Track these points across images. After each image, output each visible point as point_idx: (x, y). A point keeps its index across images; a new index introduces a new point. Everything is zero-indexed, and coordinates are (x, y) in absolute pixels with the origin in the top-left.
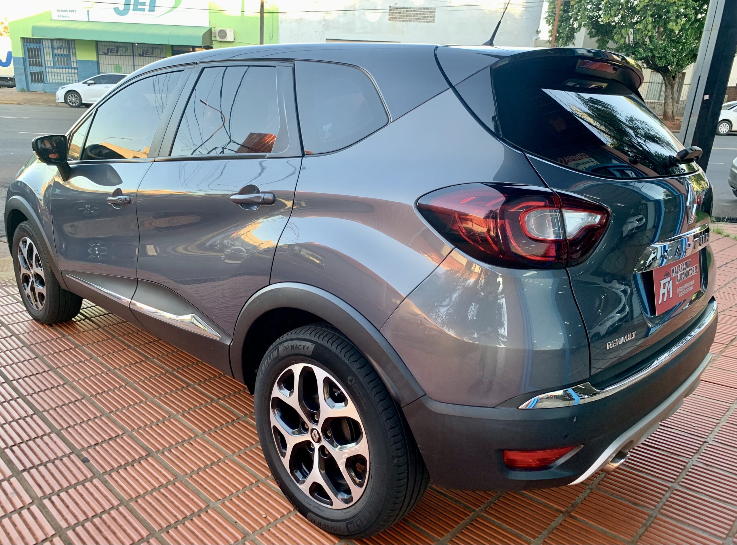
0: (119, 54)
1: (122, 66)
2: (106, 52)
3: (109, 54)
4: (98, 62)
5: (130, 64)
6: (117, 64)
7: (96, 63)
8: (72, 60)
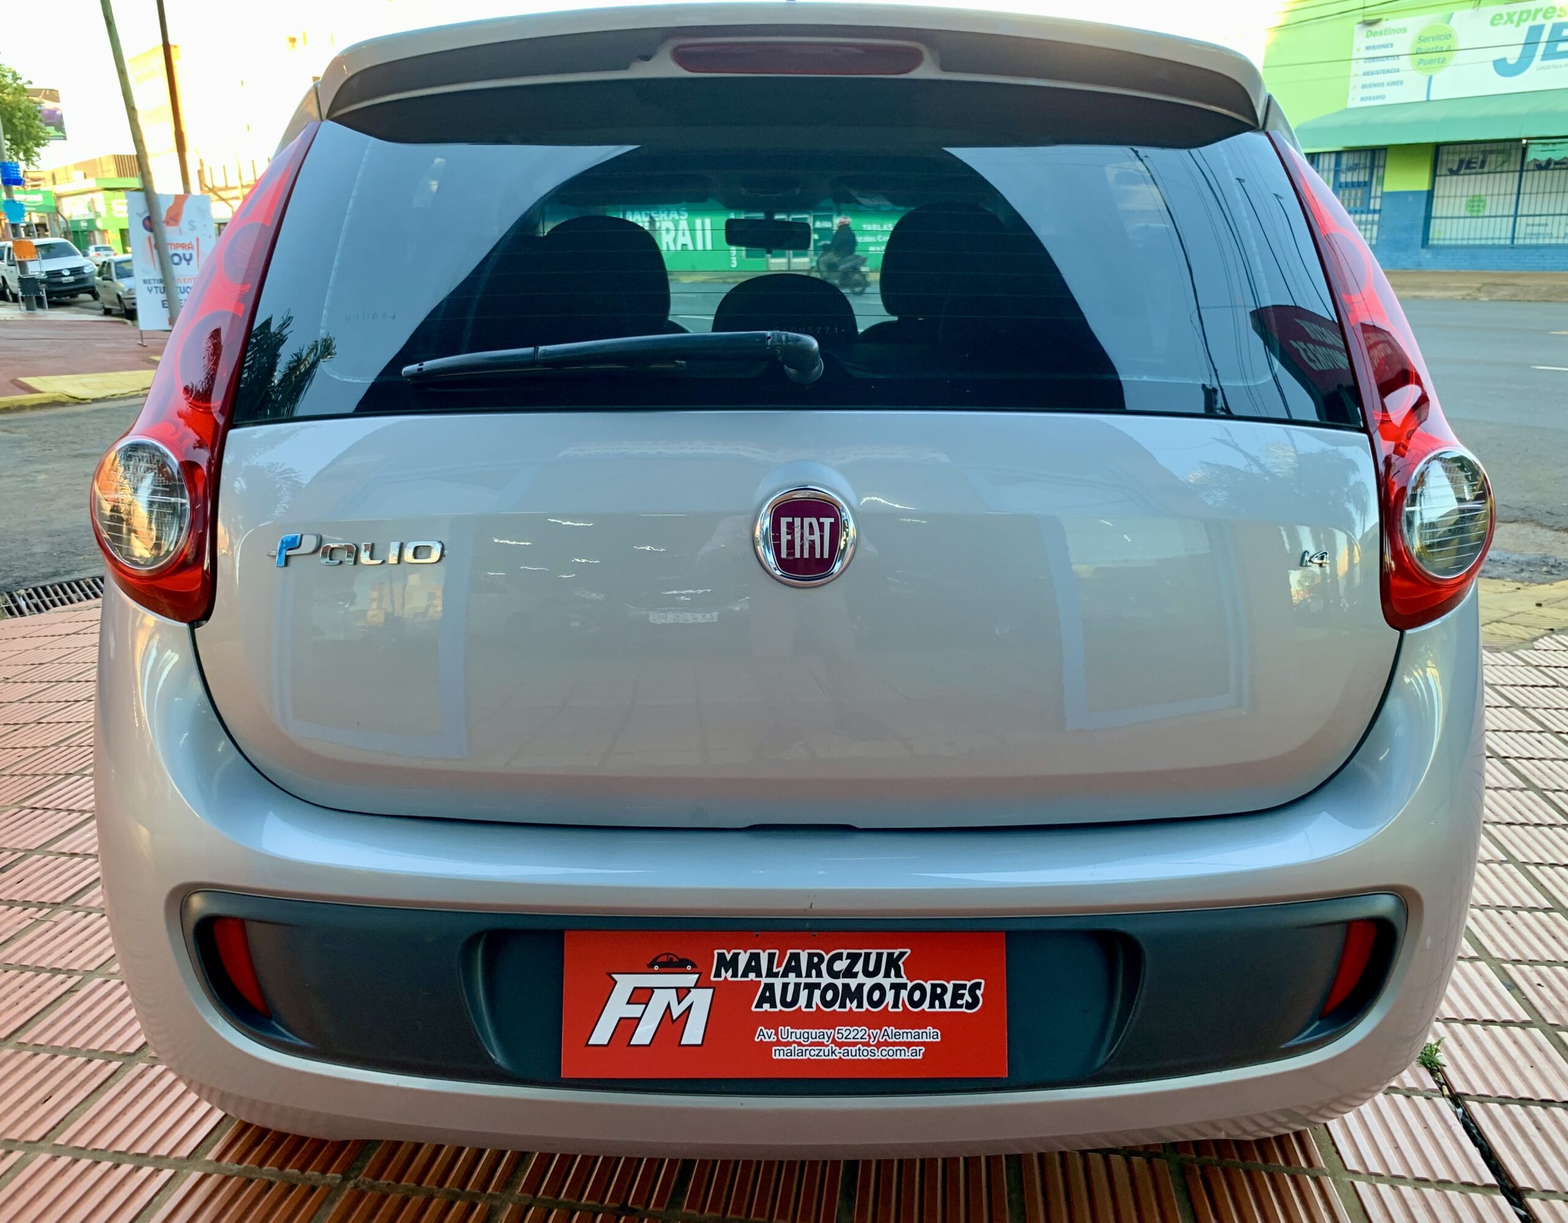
0: (1486, 169)
1: (1489, 199)
2: (1455, 168)
3: (1462, 172)
4: (1430, 195)
5: (1509, 191)
6: (1477, 193)
7: (1425, 196)
8: (1373, 194)
